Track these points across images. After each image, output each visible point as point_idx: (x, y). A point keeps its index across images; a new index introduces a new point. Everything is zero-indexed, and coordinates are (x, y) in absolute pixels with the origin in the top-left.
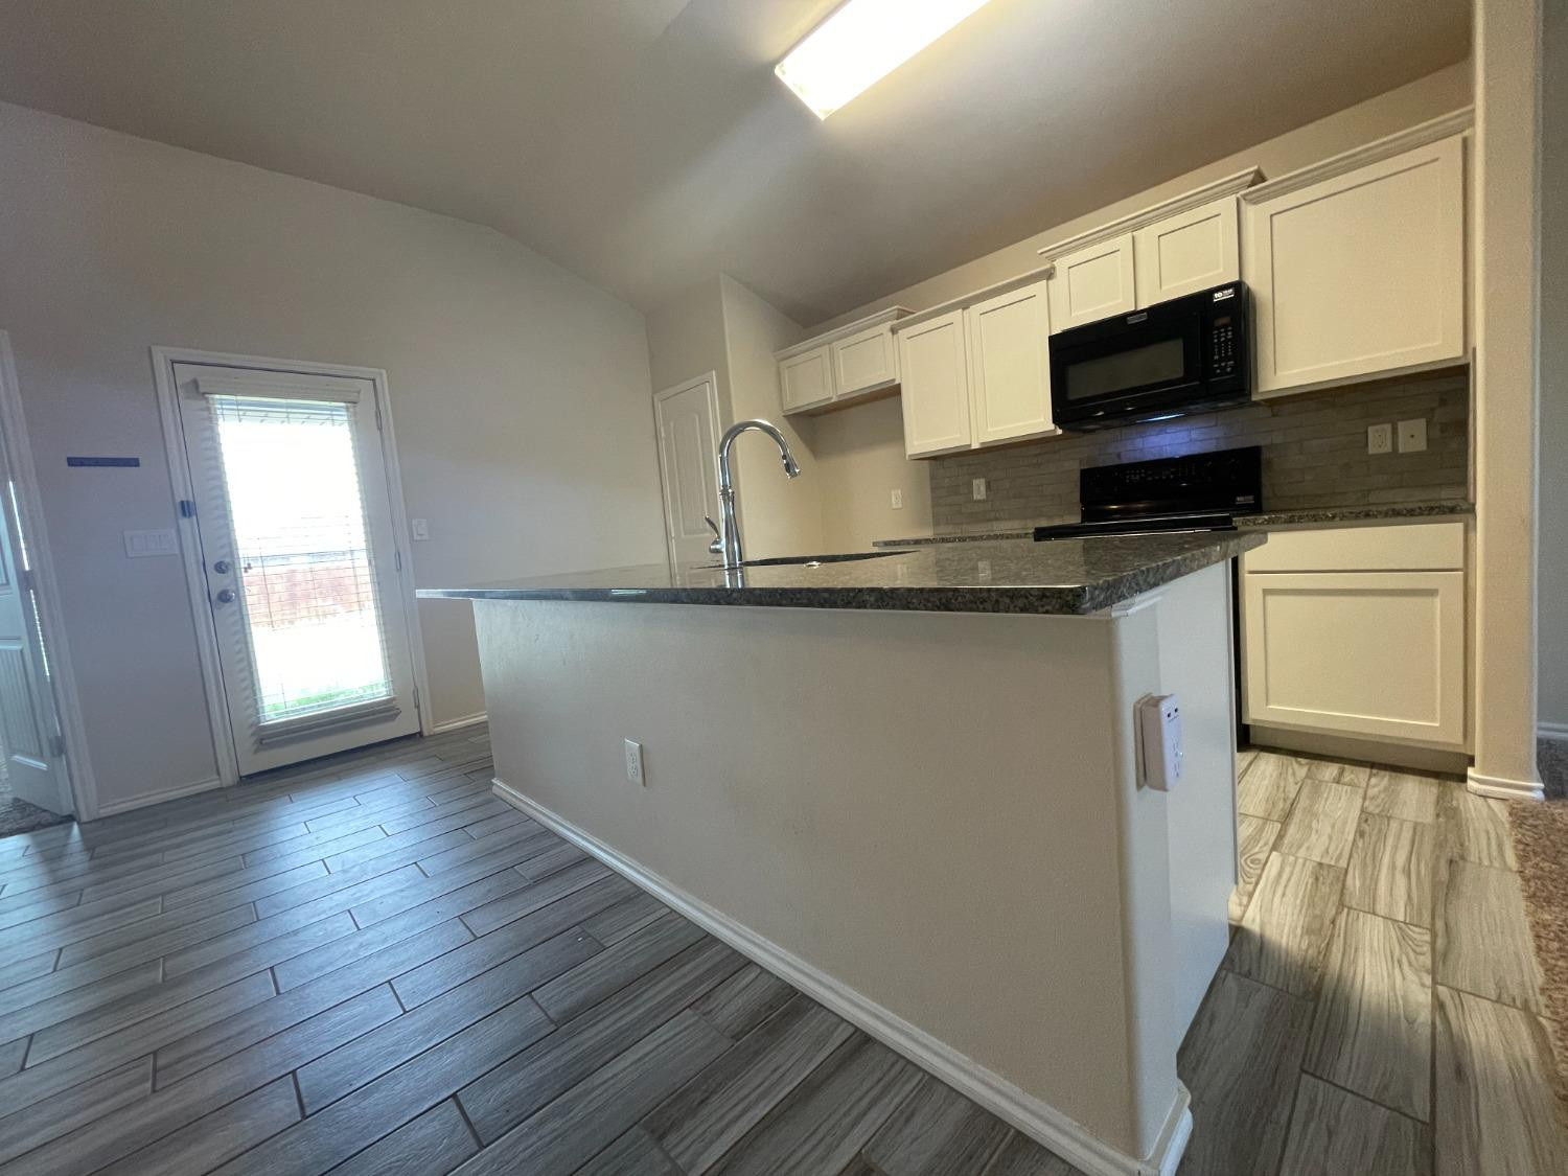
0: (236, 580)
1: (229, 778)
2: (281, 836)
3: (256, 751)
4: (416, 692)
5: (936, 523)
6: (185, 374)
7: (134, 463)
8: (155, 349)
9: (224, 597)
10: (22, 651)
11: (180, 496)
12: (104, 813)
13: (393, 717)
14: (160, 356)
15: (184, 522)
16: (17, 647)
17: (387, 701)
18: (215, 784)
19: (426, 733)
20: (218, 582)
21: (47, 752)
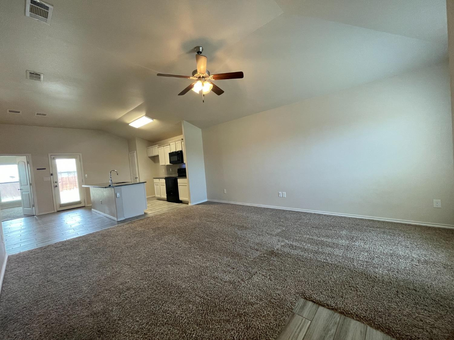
0: (58, 184)
1: (56, 211)
2: (64, 219)
3: (60, 207)
4: (84, 200)
5: (167, 175)
6: (52, 157)
7: (45, 169)
8: (49, 154)
9: (56, 186)
10: (29, 194)
11: (51, 173)
12: (39, 214)
13: (81, 203)
14: (49, 155)
15: (51, 176)
16: (28, 193)
17: (80, 201)
18: (54, 212)
19: (86, 206)
20: (56, 184)
21: (31, 207)
